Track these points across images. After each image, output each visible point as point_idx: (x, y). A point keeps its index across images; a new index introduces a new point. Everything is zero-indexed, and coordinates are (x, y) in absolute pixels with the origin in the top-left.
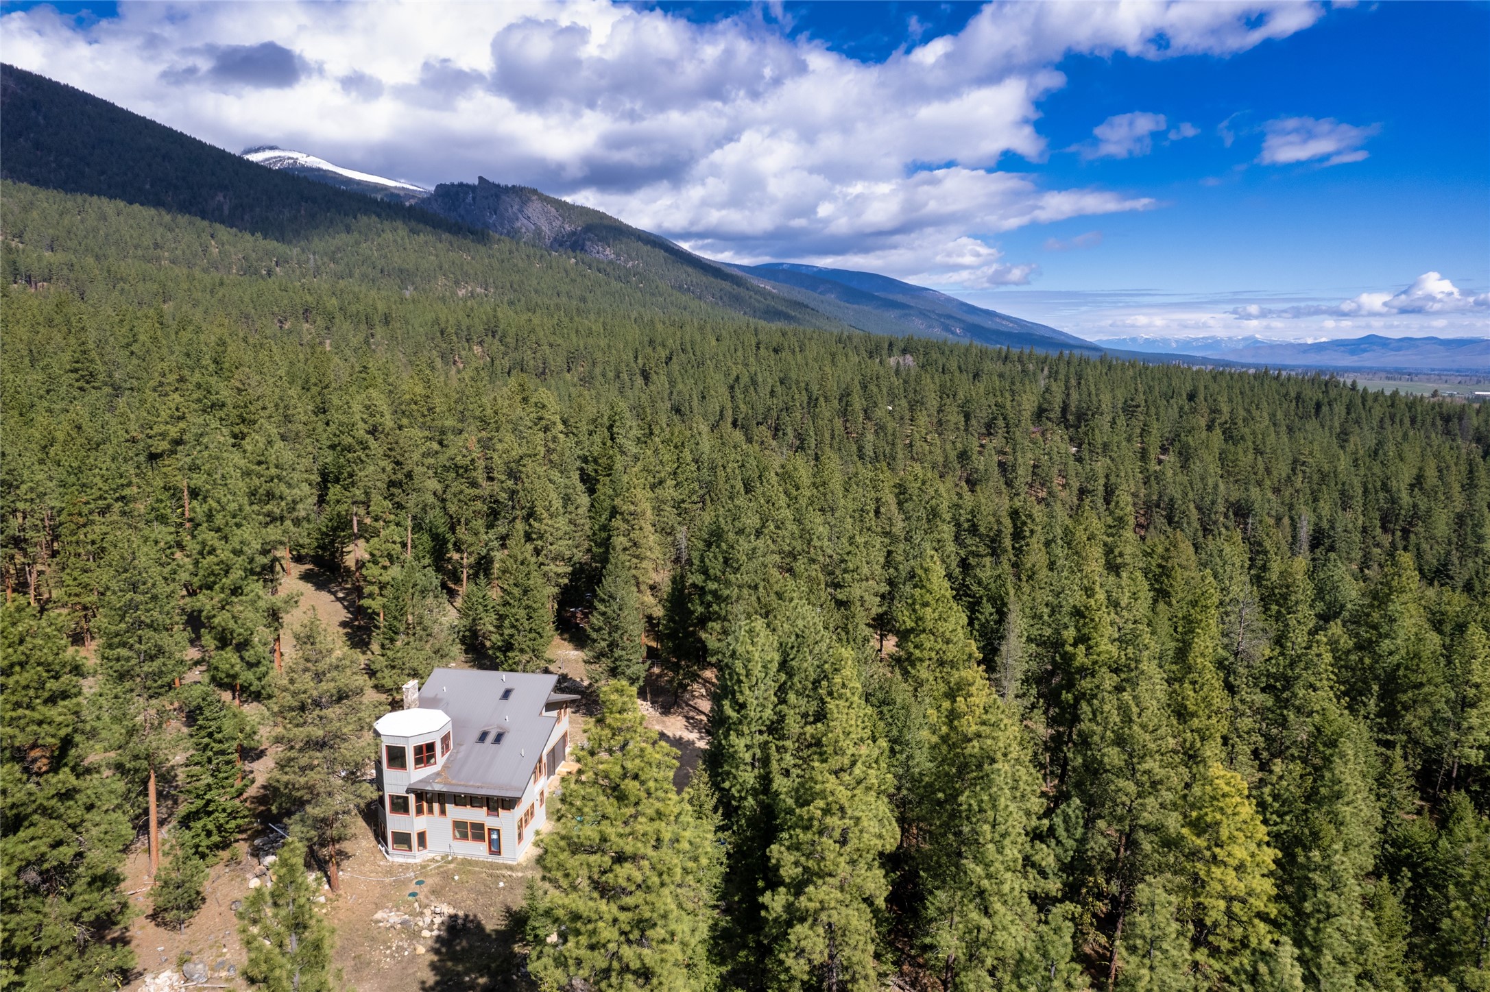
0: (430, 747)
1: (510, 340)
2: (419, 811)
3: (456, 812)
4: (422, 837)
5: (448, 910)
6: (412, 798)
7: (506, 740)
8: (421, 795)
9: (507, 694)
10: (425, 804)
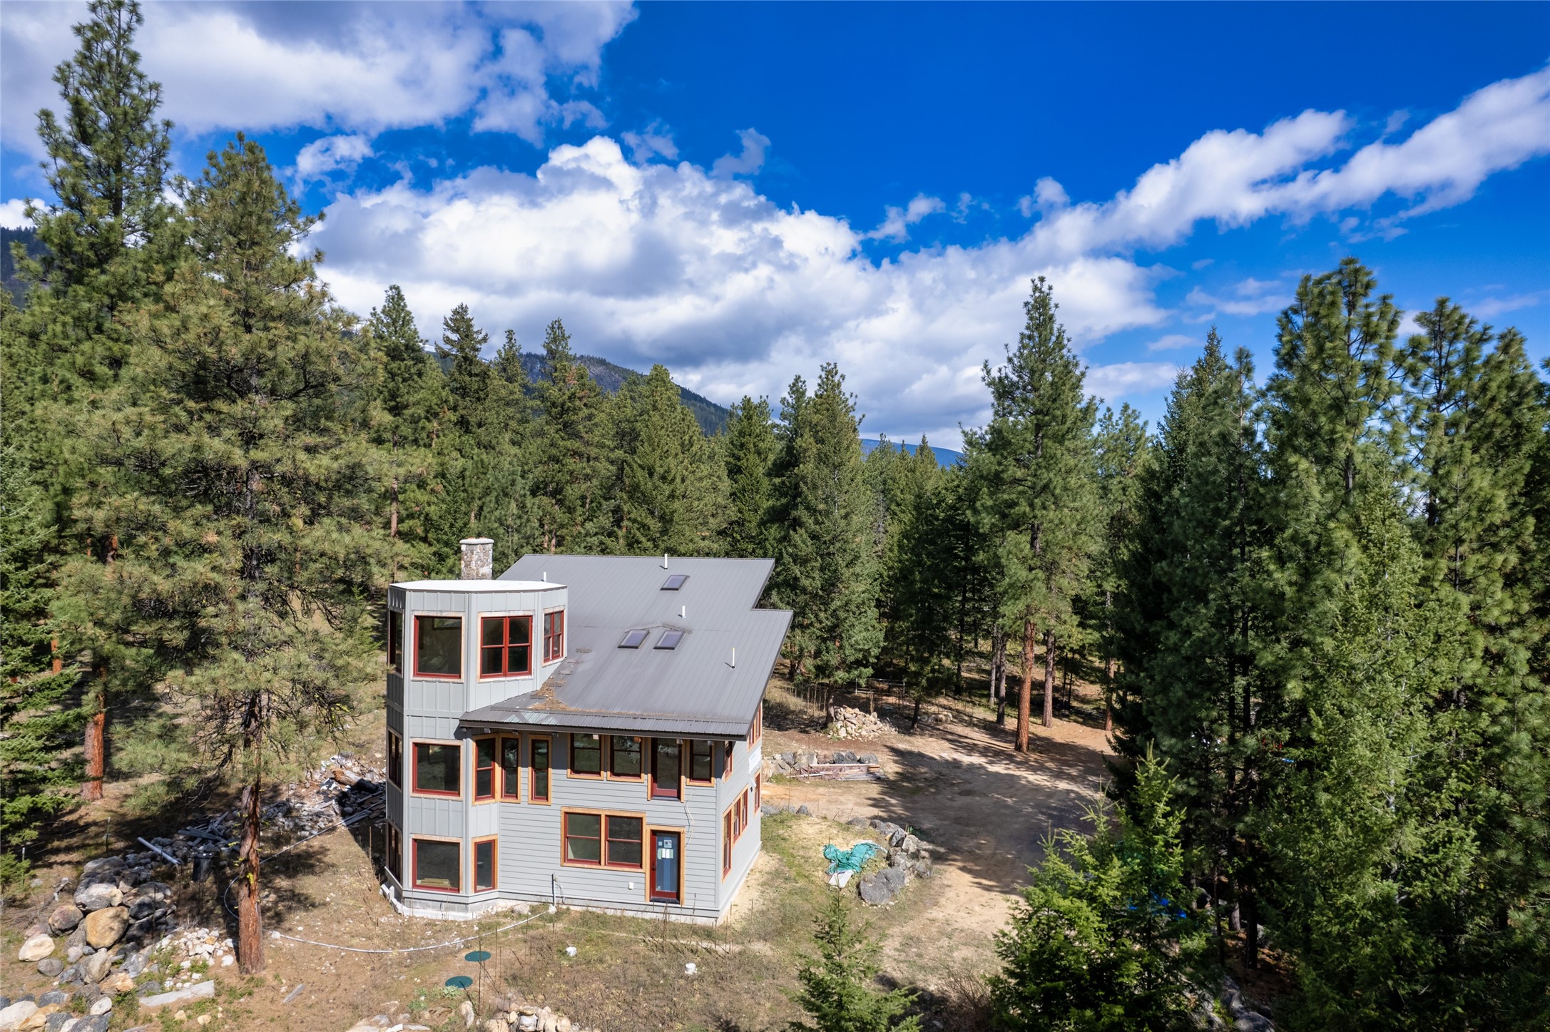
0: (521, 630)
2: (484, 788)
3: (573, 791)
4: (485, 851)
6: (469, 749)
7: (685, 649)
8: (491, 745)
9: (676, 584)
10: (498, 770)
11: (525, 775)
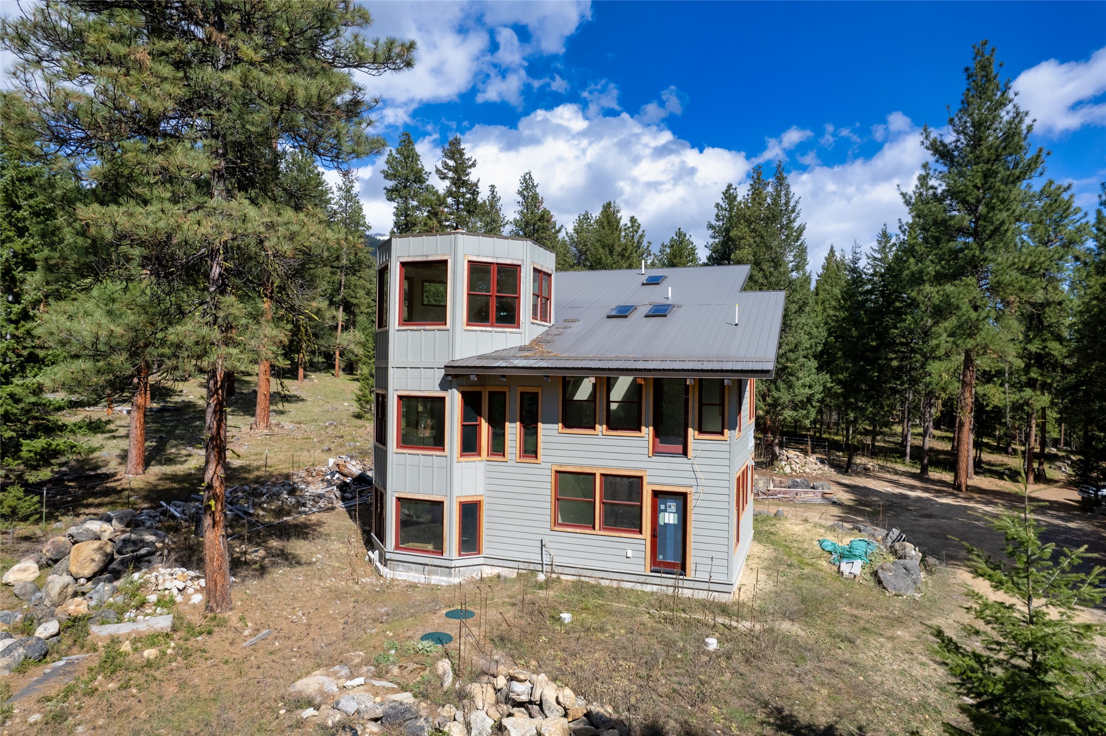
2: (470, 443)
3: (566, 448)
4: (470, 515)
6: (454, 401)
7: (678, 314)
8: (477, 394)
9: (655, 281)
10: (485, 426)
11: (513, 431)
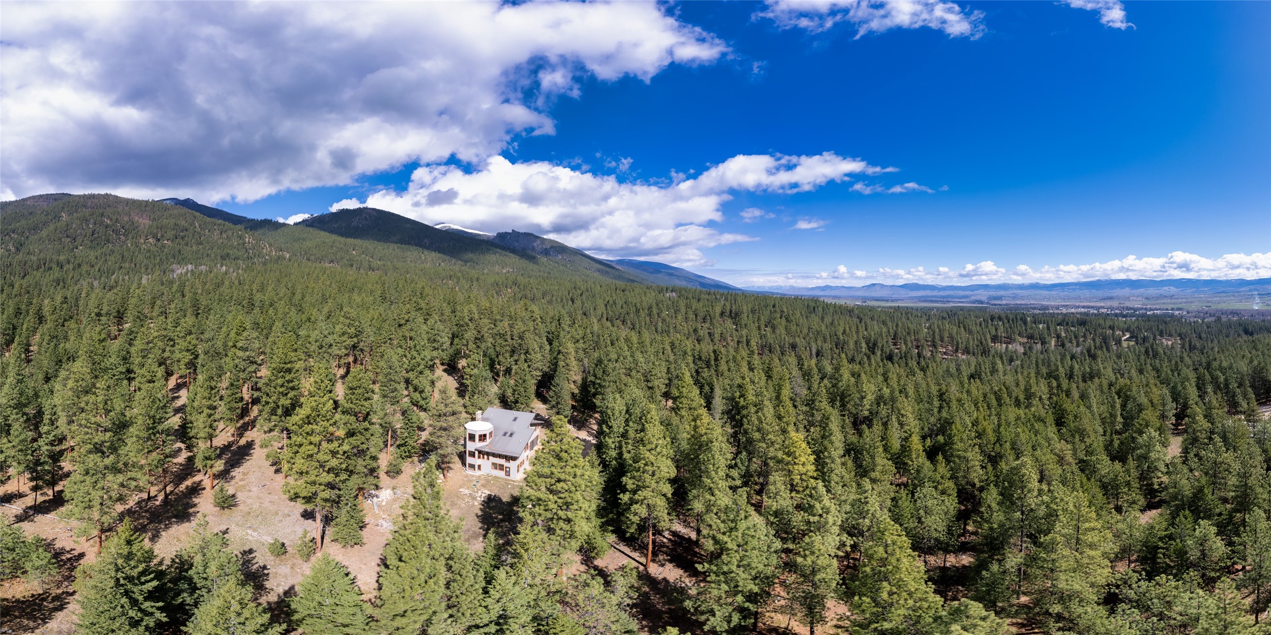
0: (485, 435)
1: (522, 287)
2: (479, 457)
3: (492, 460)
4: (479, 467)
5: (488, 492)
6: (477, 453)
7: (514, 436)
8: (480, 452)
9: (515, 419)
10: (481, 456)
11: (485, 457)
